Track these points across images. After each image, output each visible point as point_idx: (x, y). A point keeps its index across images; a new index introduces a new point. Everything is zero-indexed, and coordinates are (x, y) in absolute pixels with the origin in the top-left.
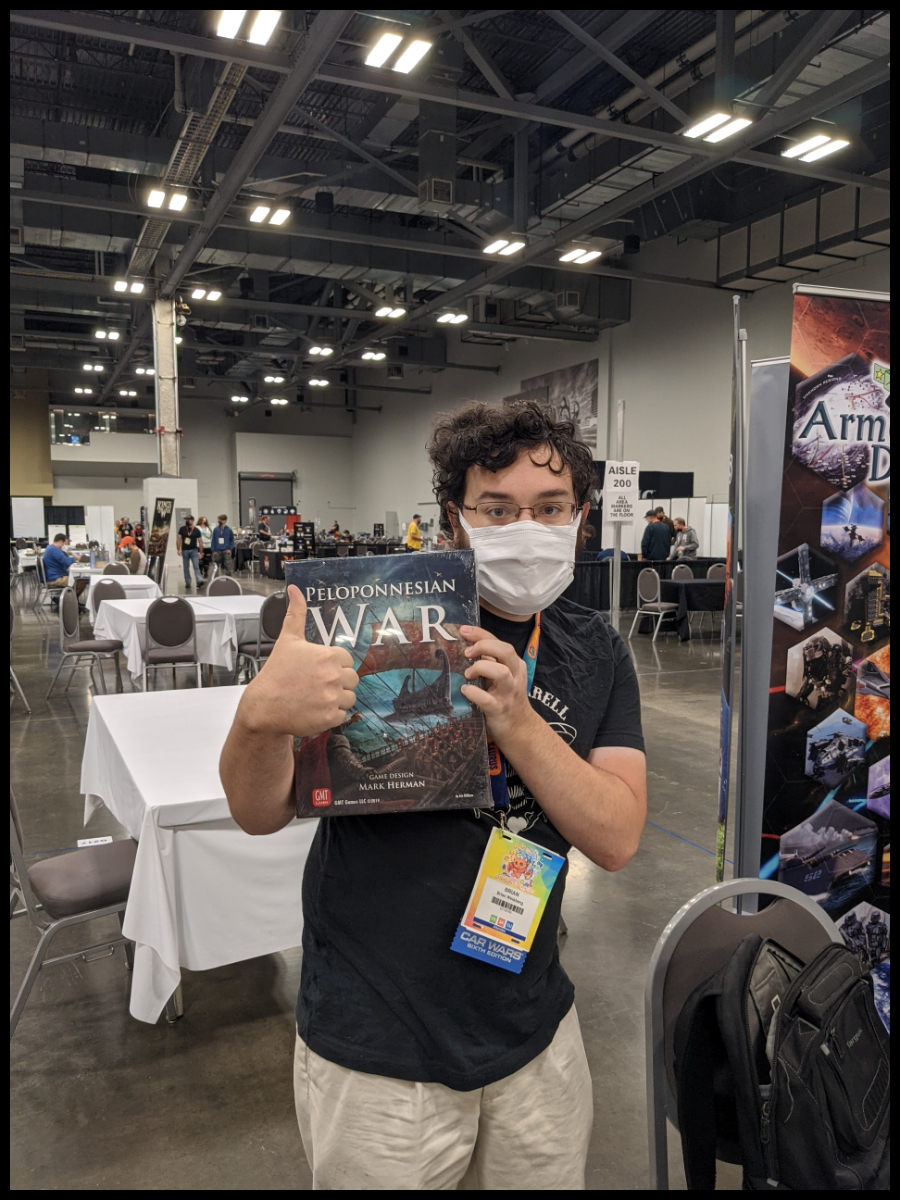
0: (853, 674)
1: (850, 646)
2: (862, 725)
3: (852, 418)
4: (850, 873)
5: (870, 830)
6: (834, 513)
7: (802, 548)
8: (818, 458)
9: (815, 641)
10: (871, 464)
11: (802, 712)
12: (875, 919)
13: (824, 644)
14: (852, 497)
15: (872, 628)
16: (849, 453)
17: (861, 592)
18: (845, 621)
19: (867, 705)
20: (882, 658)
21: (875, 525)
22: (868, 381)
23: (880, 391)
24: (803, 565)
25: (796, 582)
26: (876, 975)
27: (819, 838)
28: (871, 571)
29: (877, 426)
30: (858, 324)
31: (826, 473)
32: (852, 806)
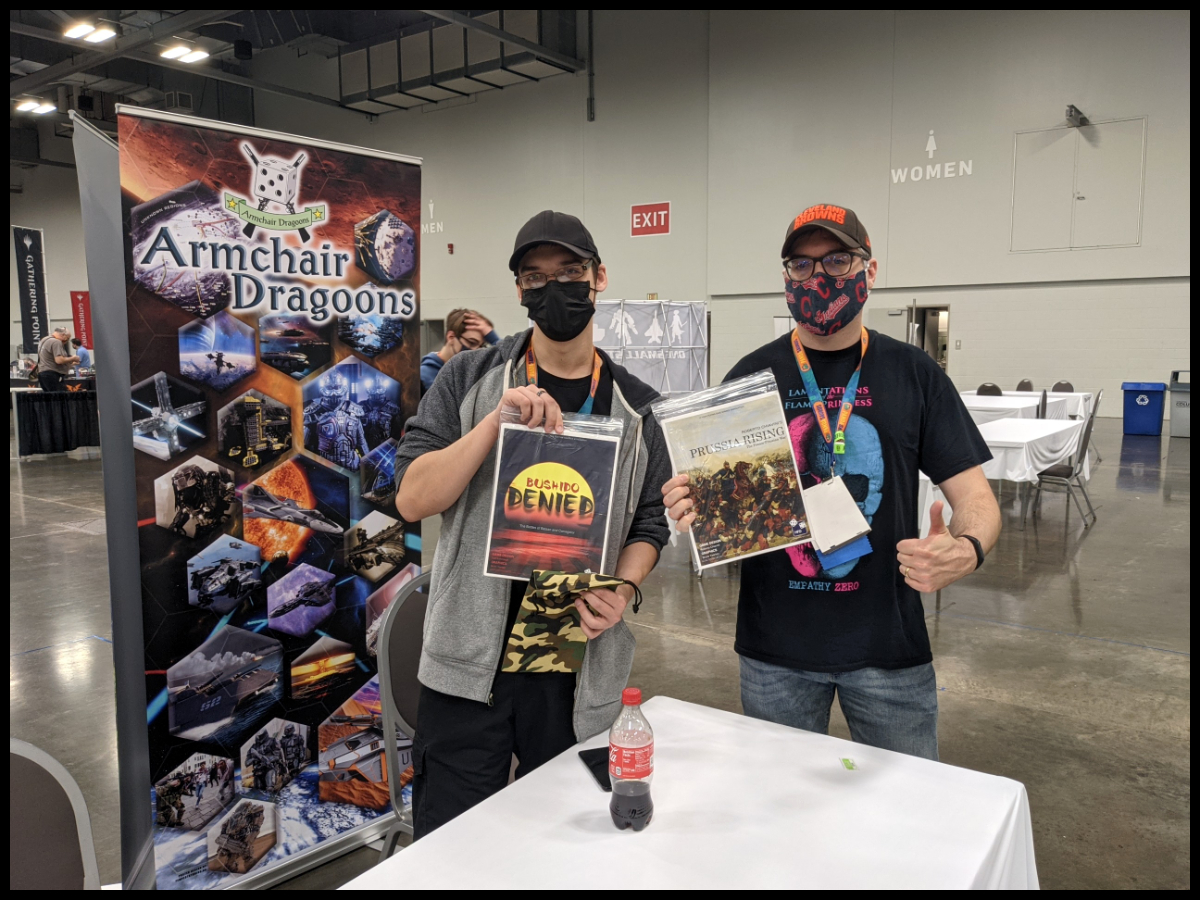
0: (238, 500)
1: (230, 472)
2: (255, 548)
3: (203, 245)
4: (257, 693)
5: (277, 648)
6: (193, 341)
7: (159, 377)
8: (167, 285)
9: (186, 470)
10: (233, 292)
11: (178, 542)
12: (289, 733)
13: (197, 473)
14: (214, 324)
15: (255, 453)
16: (205, 280)
17: (237, 418)
18: (221, 448)
19: (257, 528)
20: (269, 481)
21: (246, 352)
22: (218, 209)
23: (235, 220)
24: (162, 394)
25: (155, 412)
26: (296, 785)
27: (215, 664)
28: (247, 397)
29: (236, 255)
30: (200, 151)
31: (178, 300)
32: (251, 628)
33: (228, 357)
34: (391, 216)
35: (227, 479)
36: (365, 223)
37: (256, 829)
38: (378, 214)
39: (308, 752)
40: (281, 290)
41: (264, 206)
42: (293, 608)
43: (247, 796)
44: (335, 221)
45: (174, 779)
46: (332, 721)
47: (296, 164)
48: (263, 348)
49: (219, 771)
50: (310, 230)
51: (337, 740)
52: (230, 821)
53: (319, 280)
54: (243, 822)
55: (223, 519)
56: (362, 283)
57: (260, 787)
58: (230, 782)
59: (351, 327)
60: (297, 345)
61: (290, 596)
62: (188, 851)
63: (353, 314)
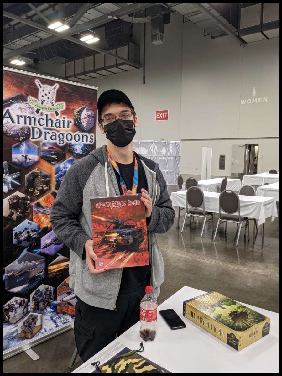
0: (31, 207)
1: (29, 197)
2: (37, 224)
3: (21, 116)
4: (36, 275)
5: (43, 260)
6: (17, 150)
7: (5, 163)
8: (8, 130)
9: (13, 196)
10: (31, 133)
11: (10, 222)
12: (47, 289)
13: (17, 198)
14: (24, 145)
15: (38, 190)
16: (21, 129)
17: (32, 178)
18: (26, 189)
19: (38, 217)
20: (42, 201)
21: (36, 155)
22: (27, 103)
23: (33, 108)
24: (6, 169)
26: (49, 308)
27: (21, 266)
28: (36, 171)
29: (33, 120)
30: (21, 83)
31: (12, 136)
32: (35, 253)
33: (29, 156)
34: (87, 108)
35: (28, 199)
36: (78, 110)
37: (35, 323)
38: (82, 107)
39: (53, 296)
40: (48, 133)
41: (43, 103)
42: (50, 246)
43: (32, 312)
44: (67, 109)
45: (7, 306)
46: (62, 285)
47: (55, 88)
48: (42, 153)
49: (22, 303)
50: (59, 112)
51: (63, 292)
52: (26, 321)
53: (62, 130)
54: (31, 321)
55: (26, 214)
56: (76, 131)
57: (36, 309)
58: (26, 307)
59: (72, 146)
60: (53, 152)
61: (49, 241)
62: (11, 332)
63: (73, 142)
